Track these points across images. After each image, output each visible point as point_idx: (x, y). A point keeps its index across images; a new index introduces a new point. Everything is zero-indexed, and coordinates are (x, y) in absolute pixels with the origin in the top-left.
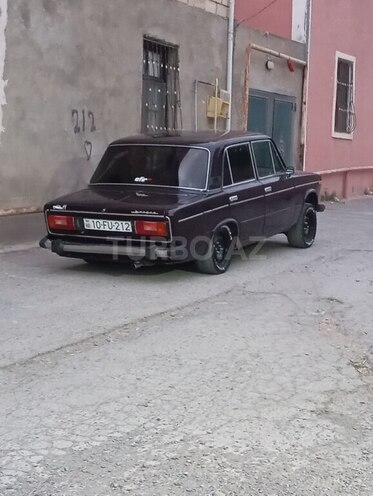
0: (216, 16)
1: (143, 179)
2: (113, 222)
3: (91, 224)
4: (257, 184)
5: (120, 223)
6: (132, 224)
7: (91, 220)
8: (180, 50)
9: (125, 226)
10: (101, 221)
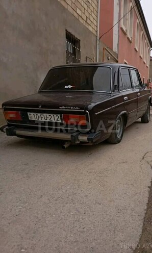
0: (94, 34)
1: (70, 87)
2: (48, 115)
3: (32, 116)
4: (134, 92)
5: (52, 115)
6: (61, 116)
7: (32, 114)
8: (81, 42)
9: (56, 118)
10: (39, 114)
